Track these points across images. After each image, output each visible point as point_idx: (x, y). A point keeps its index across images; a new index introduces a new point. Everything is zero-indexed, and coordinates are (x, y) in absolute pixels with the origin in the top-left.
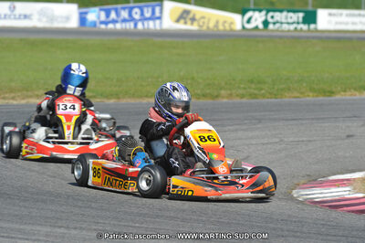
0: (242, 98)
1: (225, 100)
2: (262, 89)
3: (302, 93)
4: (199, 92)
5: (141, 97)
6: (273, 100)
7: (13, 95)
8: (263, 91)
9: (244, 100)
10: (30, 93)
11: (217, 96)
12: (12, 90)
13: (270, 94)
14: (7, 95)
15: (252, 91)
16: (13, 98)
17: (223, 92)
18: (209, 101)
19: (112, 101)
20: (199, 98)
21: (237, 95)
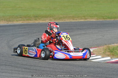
10: (83, 18)
16: (76, 20)
19: (113, 20)
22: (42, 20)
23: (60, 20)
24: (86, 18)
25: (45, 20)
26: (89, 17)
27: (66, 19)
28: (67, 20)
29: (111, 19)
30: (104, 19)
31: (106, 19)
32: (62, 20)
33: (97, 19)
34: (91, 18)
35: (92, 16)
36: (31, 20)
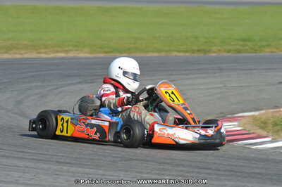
0: (228, 52)
1: (214, 54)
2: (247, 45)
3: (278, 49)
4: (196, 48)
5: (148, 52)
6: (253, 54)
7: (47, 50)
8: (247, 48)
9: (230, 54)
10: (60, 49)
11: (209, 52)
12: (46, 47)
13: (252, 49)
14: (42, 51)
15: (238, 47)
16: (46, 53)
17: (214, 48)
18: (201, 55)
20: (194, 53)
21: (225, 51)
23: (10, 52)
24: (67, 49)
26: (71, 48)
27: (23, 51)
28: (26, 53)
30: (105, 52)
32: (15, 53)
33: (92, 53)
34: (77, 50)
35: (76, 46)
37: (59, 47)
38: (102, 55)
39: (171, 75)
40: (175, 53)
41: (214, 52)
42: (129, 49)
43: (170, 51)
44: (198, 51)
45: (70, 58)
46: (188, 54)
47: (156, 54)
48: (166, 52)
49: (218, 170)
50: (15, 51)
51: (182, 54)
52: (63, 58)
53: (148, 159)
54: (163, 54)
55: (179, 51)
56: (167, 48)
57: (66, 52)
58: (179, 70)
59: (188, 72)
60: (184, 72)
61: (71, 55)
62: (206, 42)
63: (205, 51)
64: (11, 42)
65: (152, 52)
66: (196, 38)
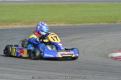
4: (110, 21)
5: (90, 23)
10: (52, 23)
11: (116, 22)
17: (118, 21)
18: (113, 24)
19: (80, 24)
20: (110, 23)
22: (14, 25)
23: (31, 24)
24: (55, 22)
25: (17, 25)
26: (57, 22)
29: (78, 23)
30: (71, 23)
31: (74, 23)
32: (33, 25)
33: (65, 24)
34: (59, 23)
35: (59, 21)
36: (3, 25)
37: (52, 22)
38: (70, 25)
39: (100, 32)
40: (101, 23)
41: (119, 22)
42: (82, 22)
43: (99, 22)
44: (112, 22)
45: (57, 26)
46: (107, 23)
47: (93, 24)
48: (98, 22)
49: (118, 73)
50: (33, 24)
51: (105, 23)
52: (53, 26)
53: (88, 69)
54: (96, 24)
55: (103, 22)
56: (98, 21)
57: (55, 24)
58: (103, 30)
59: (107, 31)
60: (105, 31)
61: (57, 25)
62: (115, 18)
63: (114, 22)
64: (31, 20)
65: (92, 23)
66: (111, 16)
